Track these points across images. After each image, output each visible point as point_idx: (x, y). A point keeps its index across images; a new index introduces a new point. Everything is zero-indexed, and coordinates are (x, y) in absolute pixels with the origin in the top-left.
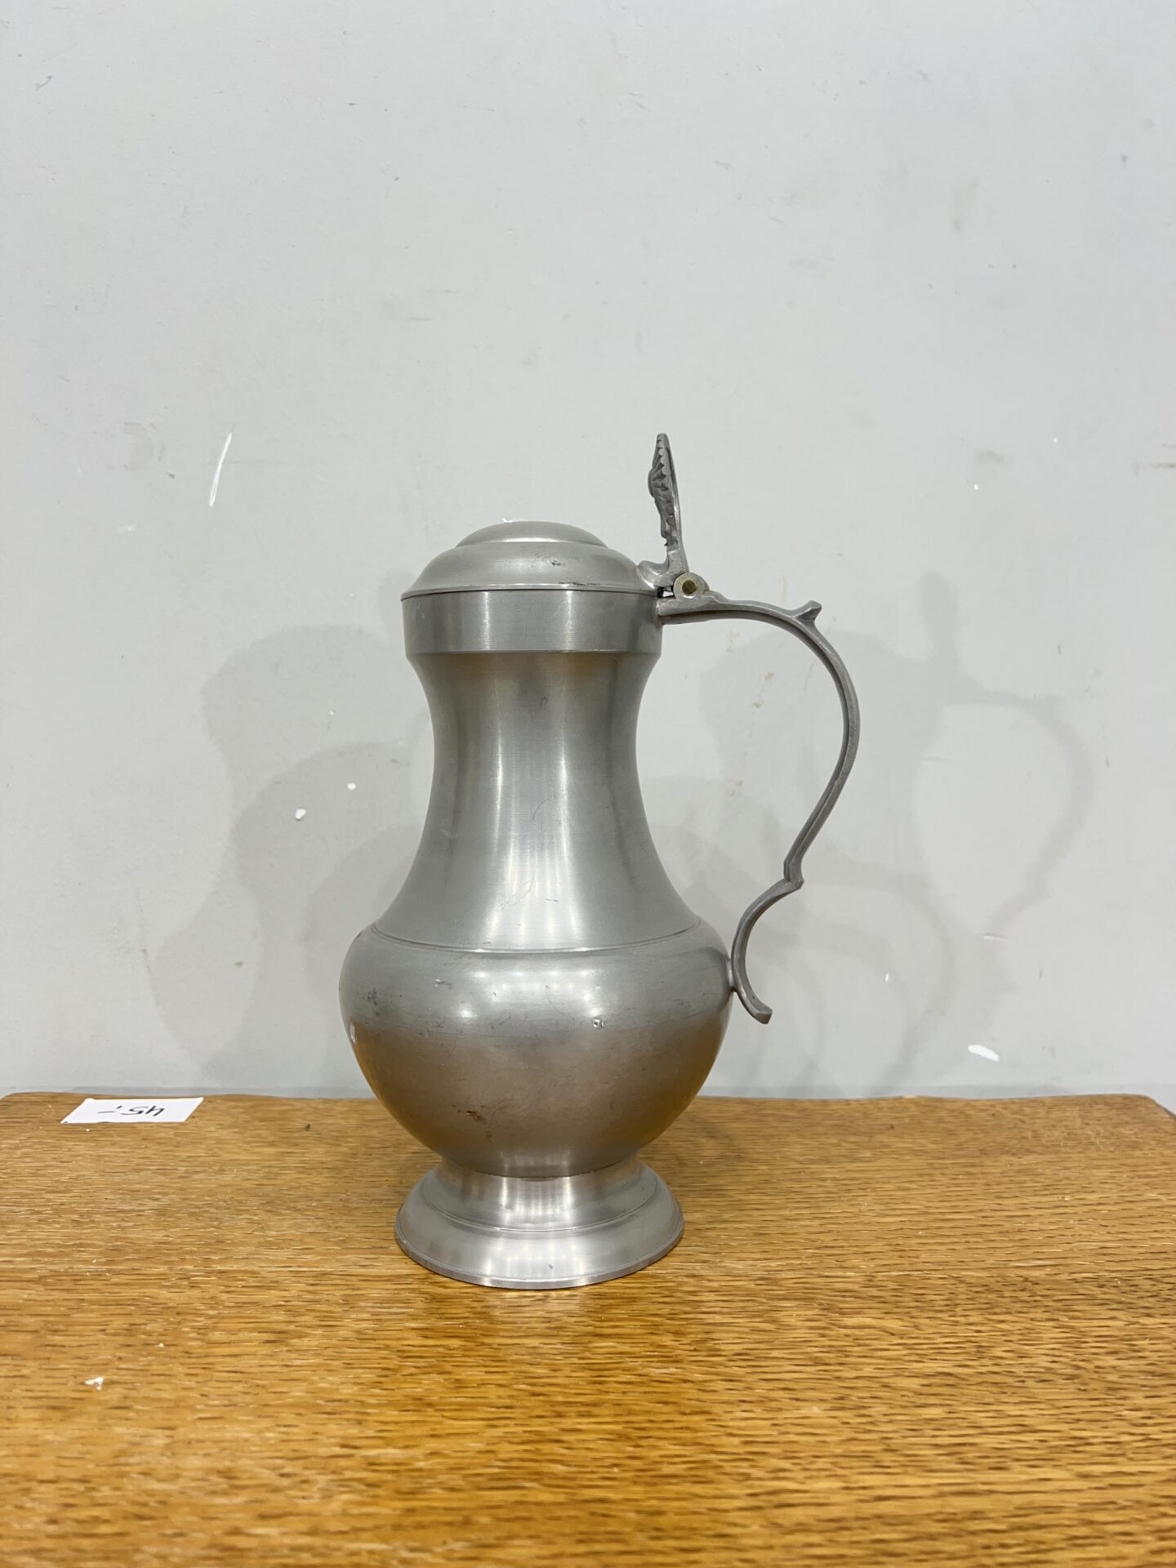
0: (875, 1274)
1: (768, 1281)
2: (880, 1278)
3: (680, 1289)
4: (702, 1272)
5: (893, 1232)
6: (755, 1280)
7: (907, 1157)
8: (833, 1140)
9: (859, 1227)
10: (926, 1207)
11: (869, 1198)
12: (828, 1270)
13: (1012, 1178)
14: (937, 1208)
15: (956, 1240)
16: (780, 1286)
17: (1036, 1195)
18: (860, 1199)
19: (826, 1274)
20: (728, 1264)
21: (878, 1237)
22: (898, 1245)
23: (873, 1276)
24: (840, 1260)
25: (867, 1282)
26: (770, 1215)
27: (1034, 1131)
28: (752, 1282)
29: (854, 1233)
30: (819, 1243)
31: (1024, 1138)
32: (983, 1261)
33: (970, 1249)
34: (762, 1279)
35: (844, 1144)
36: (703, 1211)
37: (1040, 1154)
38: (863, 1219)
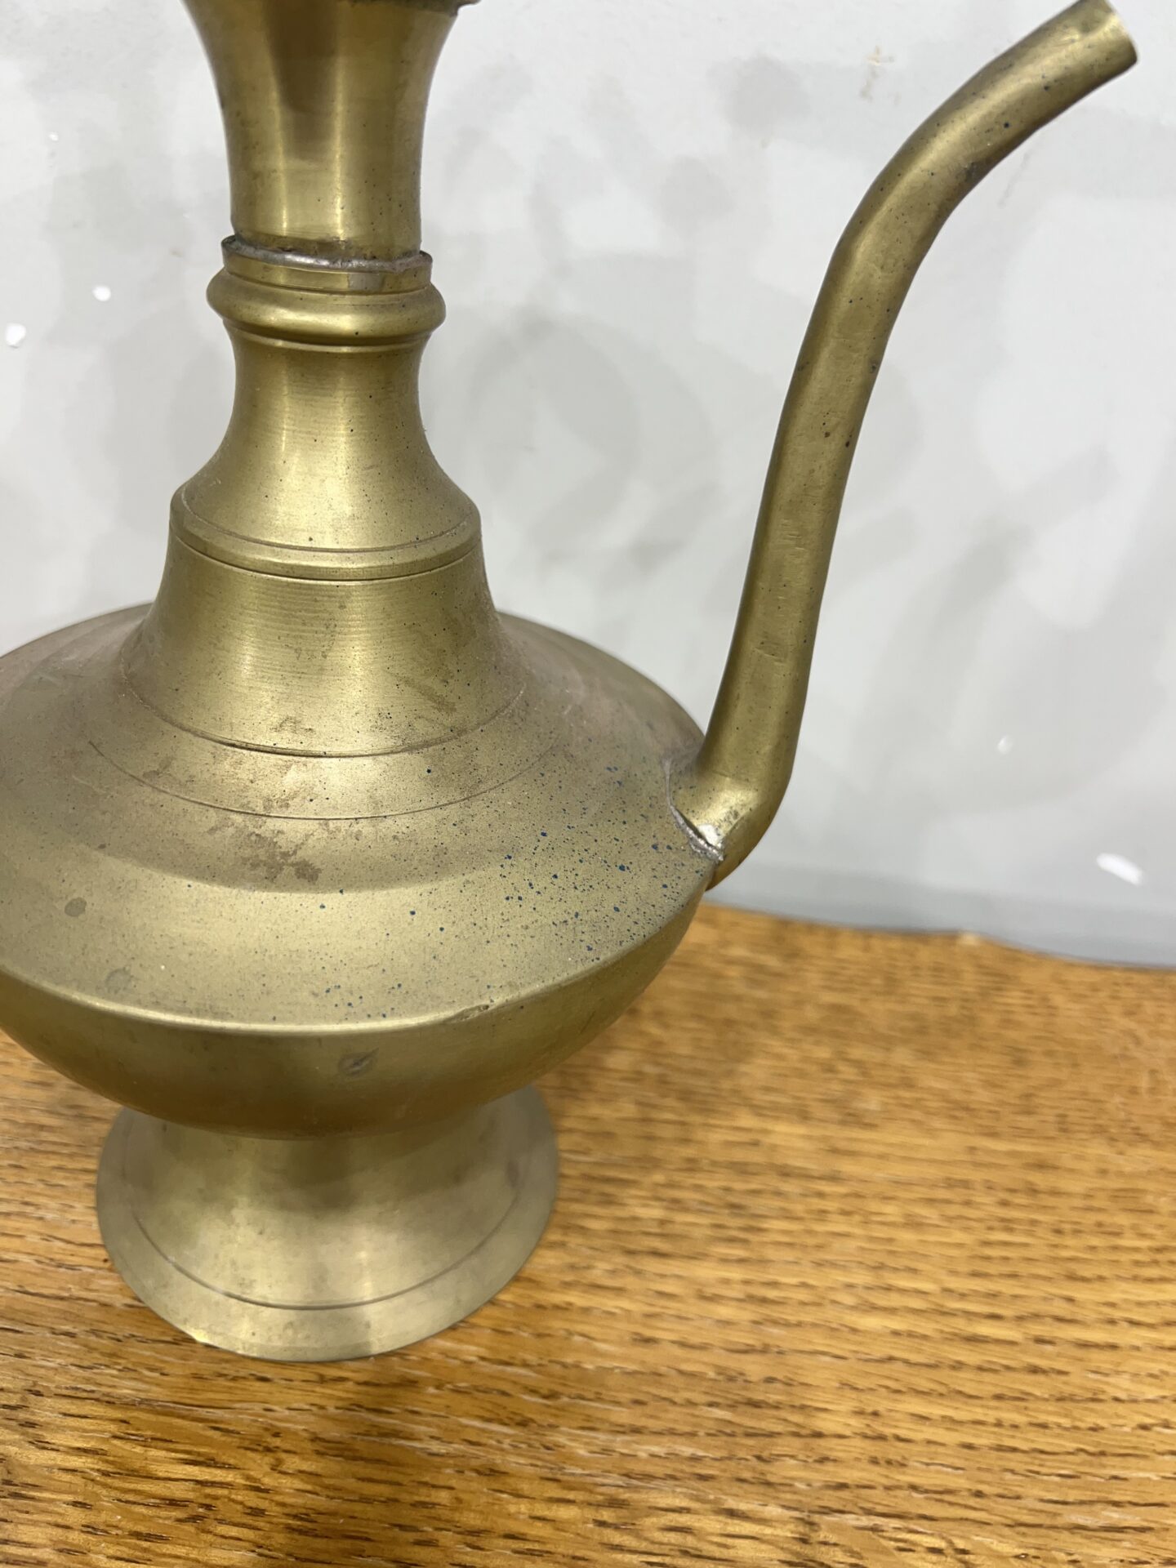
0: (816, 1518)
1: (623, 1512)
2: (822, 1535)
3: (456, 1516)
4: (513, 1462)
5: (871, 1368)
6: (599, 1505)
7: (937, 1123)
8: (823, 1053)
9: (819, 1342)
10: (947, 1291)
11: (851, 1245)
12: (736, 1488)
13: (1101, 1217)
14: (963, 1296)
15: (978, 1413)
16: (638, 1535)
17: (1135, 1278)
18: (837, 1244)
19: (731, 1503)
20: (562, 1440)
21: (845, 1385)
22: (875, 1414)
23: (811, 1524)
24: (765, 1454)
25: (797, 1547)
26: (674, 1275)
27: (1153, 1072)
28: (590, 1514)
29: (806, 1361)
30: (738, 1392)
31: (1134, 1091)
32: (1018, 1497)
33: (1000, 1448)
34: (614, 1503)
35: (842, 1067)
36: (562, 1245)
37: (1157, 1145)
38: (830, 1314)
